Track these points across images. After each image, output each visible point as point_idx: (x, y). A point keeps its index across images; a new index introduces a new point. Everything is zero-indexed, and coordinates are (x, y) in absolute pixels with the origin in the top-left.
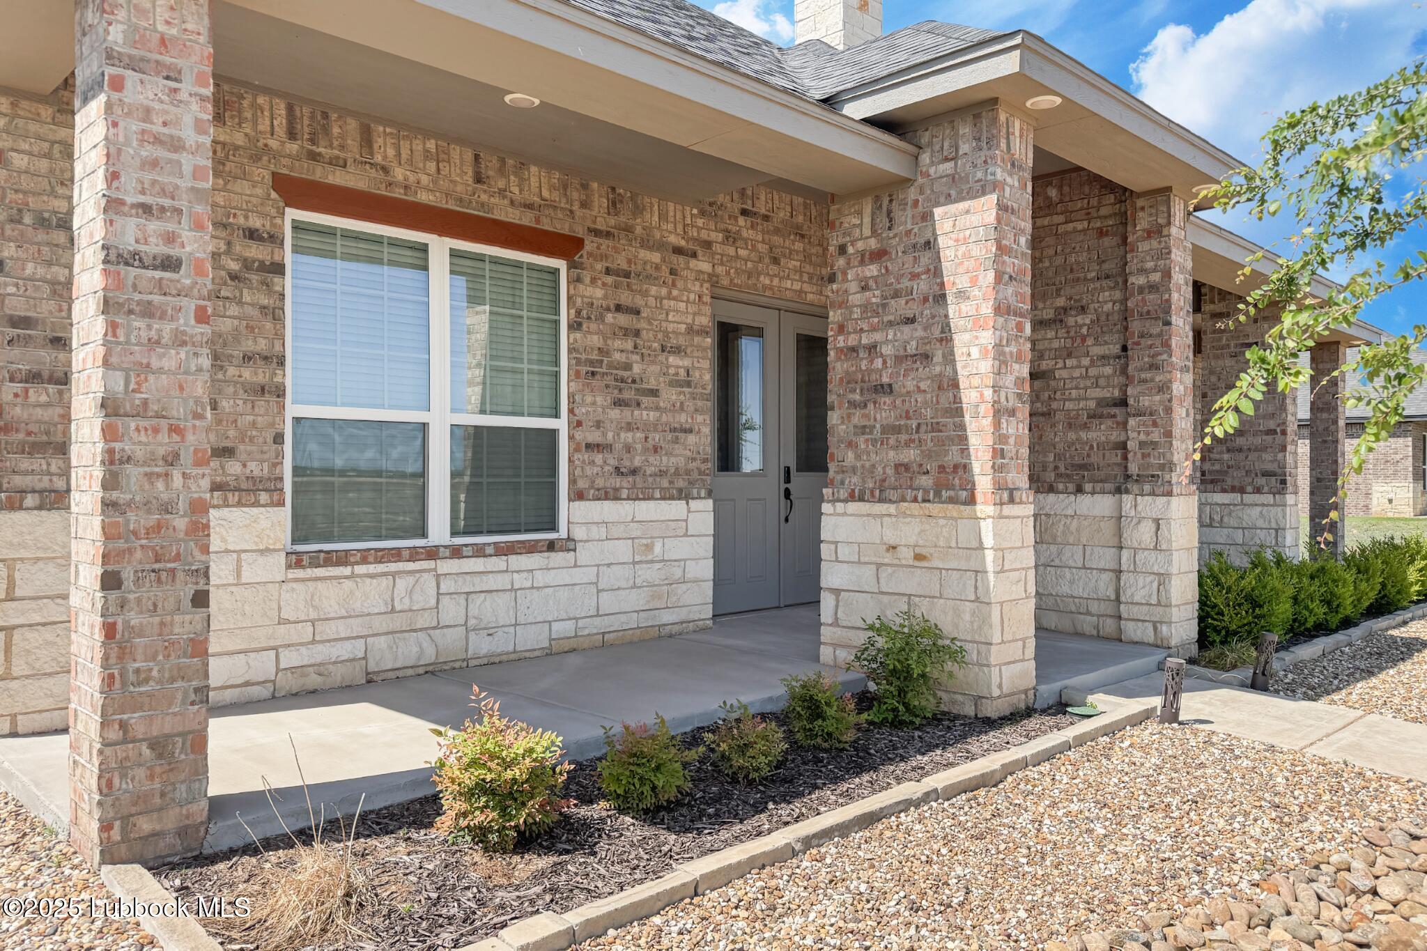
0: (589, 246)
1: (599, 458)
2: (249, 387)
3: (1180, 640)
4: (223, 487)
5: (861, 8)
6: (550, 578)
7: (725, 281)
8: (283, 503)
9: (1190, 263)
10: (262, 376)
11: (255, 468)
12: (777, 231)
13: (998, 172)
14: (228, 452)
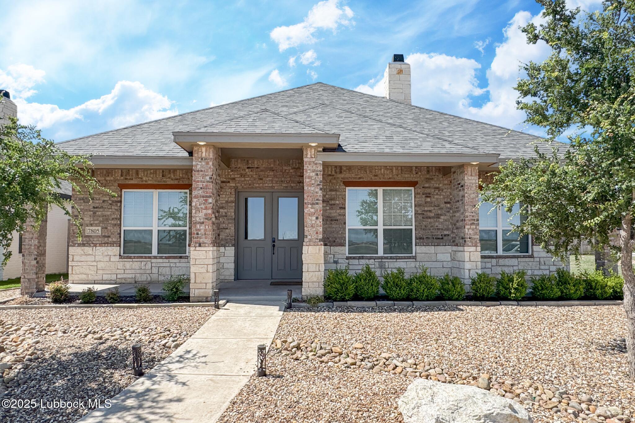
2: (113, 224)
3: (308, 294)
4: (107, 243)
5: (398, 73)
6: (180, 265)
7: (240, 187)
8: (120, 246)
9: (320, 168)
10: (115, 222)
11: (114, 240)
12: (262, 171)
13: (194, 163)
14: (109, 237)
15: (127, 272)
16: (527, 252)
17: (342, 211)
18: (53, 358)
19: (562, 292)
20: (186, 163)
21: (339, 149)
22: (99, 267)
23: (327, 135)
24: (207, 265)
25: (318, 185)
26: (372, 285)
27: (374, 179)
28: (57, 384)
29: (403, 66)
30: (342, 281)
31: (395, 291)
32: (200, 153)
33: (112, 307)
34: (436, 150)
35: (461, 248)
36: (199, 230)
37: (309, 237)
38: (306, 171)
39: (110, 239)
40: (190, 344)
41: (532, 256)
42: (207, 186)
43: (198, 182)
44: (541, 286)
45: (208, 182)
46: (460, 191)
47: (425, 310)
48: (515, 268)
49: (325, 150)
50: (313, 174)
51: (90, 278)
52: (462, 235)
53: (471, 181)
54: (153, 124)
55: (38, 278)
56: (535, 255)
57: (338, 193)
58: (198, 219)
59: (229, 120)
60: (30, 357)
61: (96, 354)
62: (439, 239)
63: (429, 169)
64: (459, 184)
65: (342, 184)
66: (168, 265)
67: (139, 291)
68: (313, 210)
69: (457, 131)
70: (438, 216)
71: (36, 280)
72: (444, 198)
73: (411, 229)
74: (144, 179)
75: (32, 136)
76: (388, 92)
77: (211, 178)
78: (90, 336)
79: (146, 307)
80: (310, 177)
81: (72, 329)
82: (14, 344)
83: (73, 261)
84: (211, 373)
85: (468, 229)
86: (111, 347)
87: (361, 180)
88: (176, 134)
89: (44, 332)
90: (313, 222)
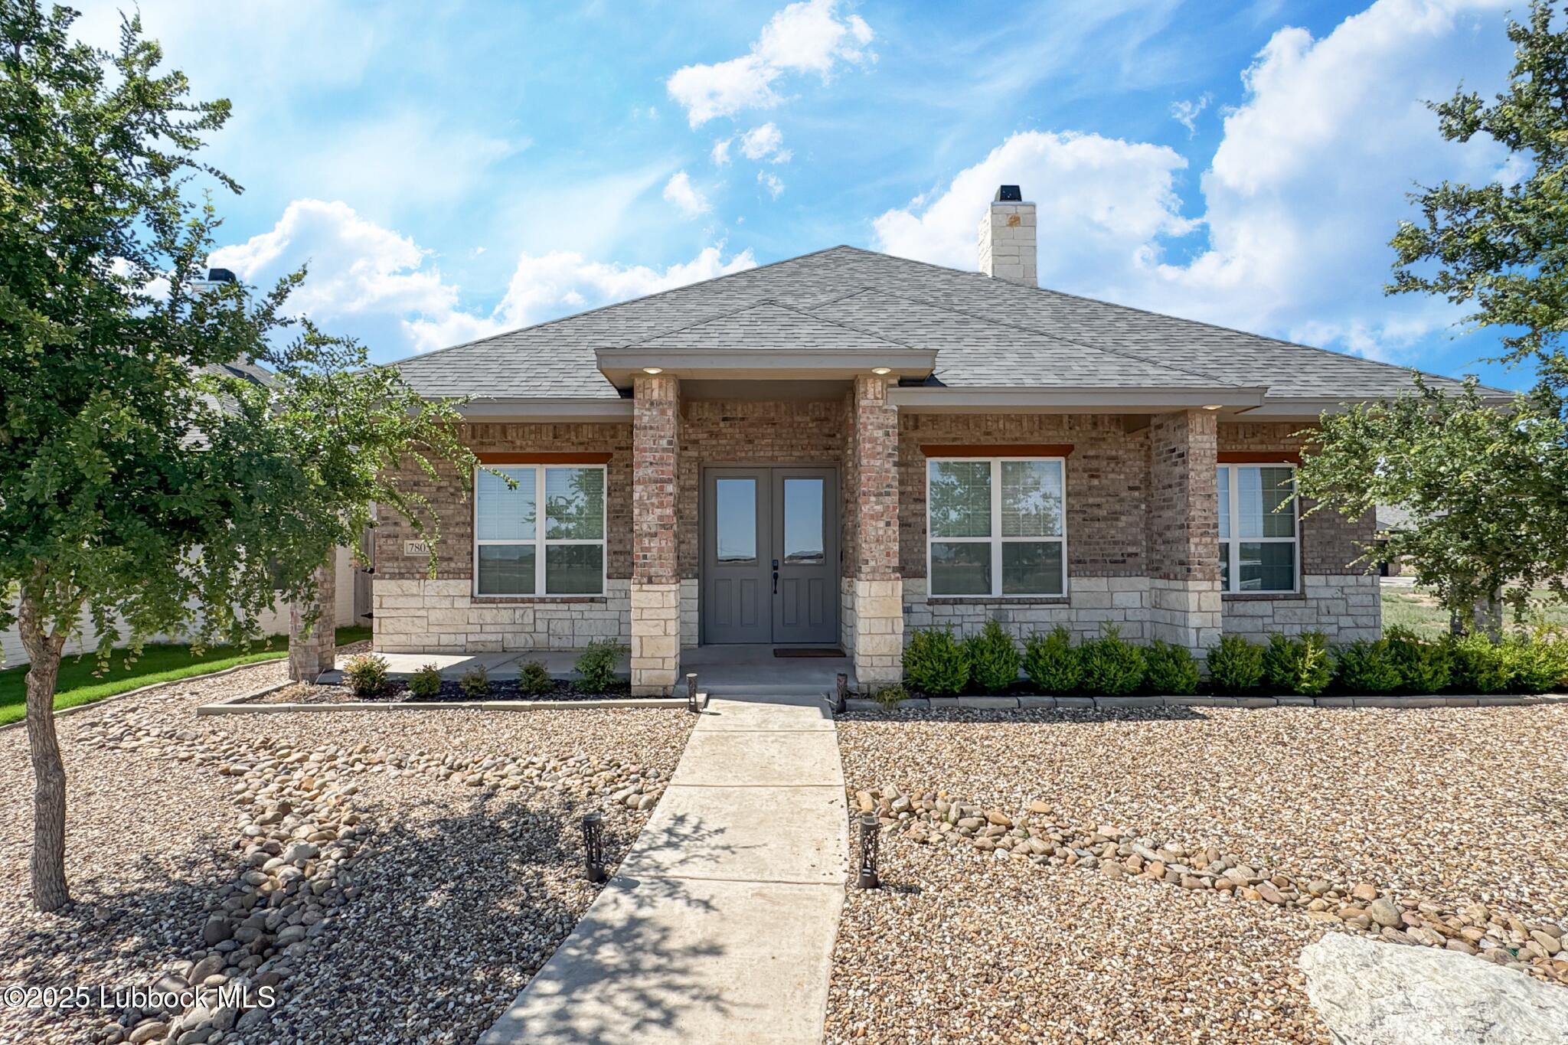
0: (615, 456)
1: (622, 558)
2: (457, 535)
3: (870, 679)
4: (448, 572)
5: (1011, 224)
6: (592, 615)
7: (709, 460)
8: (472, 578)
9: (893, 420)
10: (462, 531)
11: (460, 565)
12: (752, 425)
13: (636, 412)
14: (450, 559)
15: (487, 628)
16: (1291, 588)
17: (919, 507)
18: (398, 830)
19: (1404, 677)
20: (618, 412)
21: (928, 381)
22: (432, 618)
23: (911, 353)
24: (666, 621)
25: (890, 455)
26: (1006, 662)
27: (985, 441)
28: (431, 902)
29: (1021, 210)
30: (946, 656)
31: (1055, 676)
32: (648, 392)
33: (480, 707)
34: (1133, 382)
35: (1179, 585)
36: (649, 549)
37: (872, 563)
38: (865, 428)
39: (453, 565)
40: (675, 799)
41: (1302, 597)
42: (662, 458)
43: (645, 450)
44: (1359, 664)
45: (664, 450)
46: (1176, 464)
47: (1126, 718)
48: (1267, 620)
49: (903, 382)
50: (879, 433)
51: (415, 640)
52: (1182, 557)
53: (1202, 445)
54: (533, 333)
55: (322, 645)
56: (1309, 593)
57: (911, 470)
58: (645, 527)
59: (701, 322)
60: (349, 828)
61: (487, 823)
62: (1116, 562)
63: (1096, 420)
64: (1174, 450)
65: (918, 451)
66: (567, 615)
67: (527, 672)
68: (879, 508)
69: (1151, 341)
70: (1114, 516)
71: (320, 649)
72: (1127, 479)
73: (1060, 543)
74: (518, 443)
75: (347, 359)
76: (990, 262)
77: (670, 443)
78: (456, 777)
79: (550, 708)
80: (873, 440)
81: (412, 758)
82: (307, 795)
83: (381, 607)
84: (753, 877)
85: (1196, 545)
86: (512, 806)
87: (958, 443)
88: (602, 354)
89: (358, 767)
90: (881, 532)
